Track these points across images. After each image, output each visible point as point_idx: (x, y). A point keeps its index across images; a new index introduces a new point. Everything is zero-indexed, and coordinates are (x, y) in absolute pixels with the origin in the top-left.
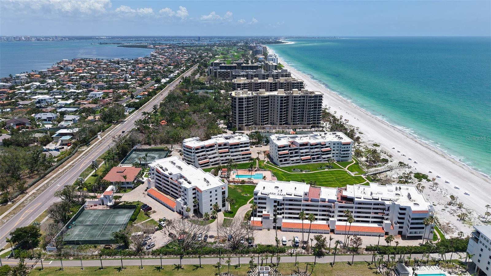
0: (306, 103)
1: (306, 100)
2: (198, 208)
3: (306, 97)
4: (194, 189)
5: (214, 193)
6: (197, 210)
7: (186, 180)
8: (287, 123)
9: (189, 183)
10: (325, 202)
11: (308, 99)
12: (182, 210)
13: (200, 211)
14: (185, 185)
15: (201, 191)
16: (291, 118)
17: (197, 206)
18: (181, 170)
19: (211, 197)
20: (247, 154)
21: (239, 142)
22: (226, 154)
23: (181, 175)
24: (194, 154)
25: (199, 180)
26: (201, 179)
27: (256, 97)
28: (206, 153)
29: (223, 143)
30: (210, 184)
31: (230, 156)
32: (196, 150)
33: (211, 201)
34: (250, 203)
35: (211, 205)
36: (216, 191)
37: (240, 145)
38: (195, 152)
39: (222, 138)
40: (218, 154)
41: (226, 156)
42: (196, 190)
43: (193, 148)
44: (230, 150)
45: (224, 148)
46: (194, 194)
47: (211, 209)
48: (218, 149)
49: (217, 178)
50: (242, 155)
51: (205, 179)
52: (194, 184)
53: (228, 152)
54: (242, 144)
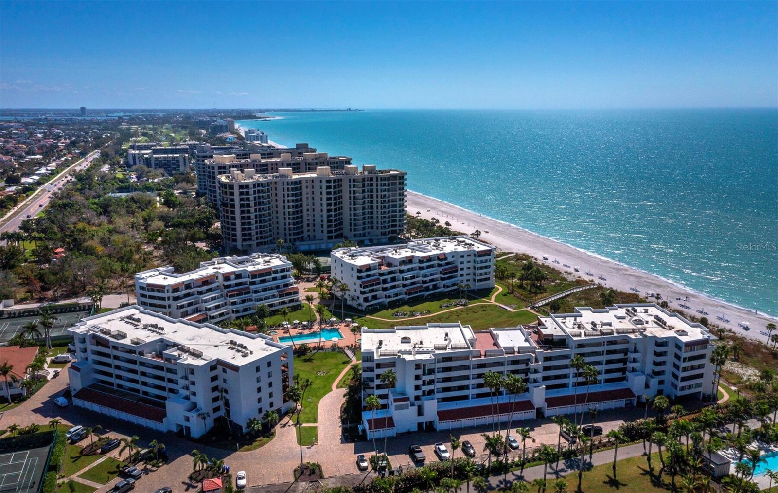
0: (377, 191)
1: (375, 185)
2: (228, 411)
3: (375, 179)
4: (212, 368)
6: (225, 417)
7: (183, 349)
8: (342, 234)
10: (514, 353)
11: (379, 182)
12: (185, 424)
13: (232, 418)
14: (187, 360)
15: (236, 369)
16: (351, 224)
17: (225, 408)
18: (160, 331)
19: (258, 380)
20: (290, 294)
21: (271, 268)
22: (244, 297)
23: (165, 342)
24: (171, 302)
25: (216, 346)
26: (222, 344)
27: (276, 183)
28: (197, 298)
29: (234, 273)
30: (251, 353)
31: (252, 301)
32: (173, 292)
33: (259, 390)
34: (338, 387)
35: (260, 400)
36: (269, 364)
37: (273, 276)
38: (171, 298)
39: (225, 264)
40: (225, 299)
41: (243, 301)
42: (220, 368)
43: (167, 290)
44: (252, 287)
45: (237, 285)
46: (214, 379)
47: (260, 410)
48: (223, 287)
49: (259, 339)
50: (280, 296)
51: (232, 342)
52: (211, 354)
53: (249, 293)
54: (276, 272)
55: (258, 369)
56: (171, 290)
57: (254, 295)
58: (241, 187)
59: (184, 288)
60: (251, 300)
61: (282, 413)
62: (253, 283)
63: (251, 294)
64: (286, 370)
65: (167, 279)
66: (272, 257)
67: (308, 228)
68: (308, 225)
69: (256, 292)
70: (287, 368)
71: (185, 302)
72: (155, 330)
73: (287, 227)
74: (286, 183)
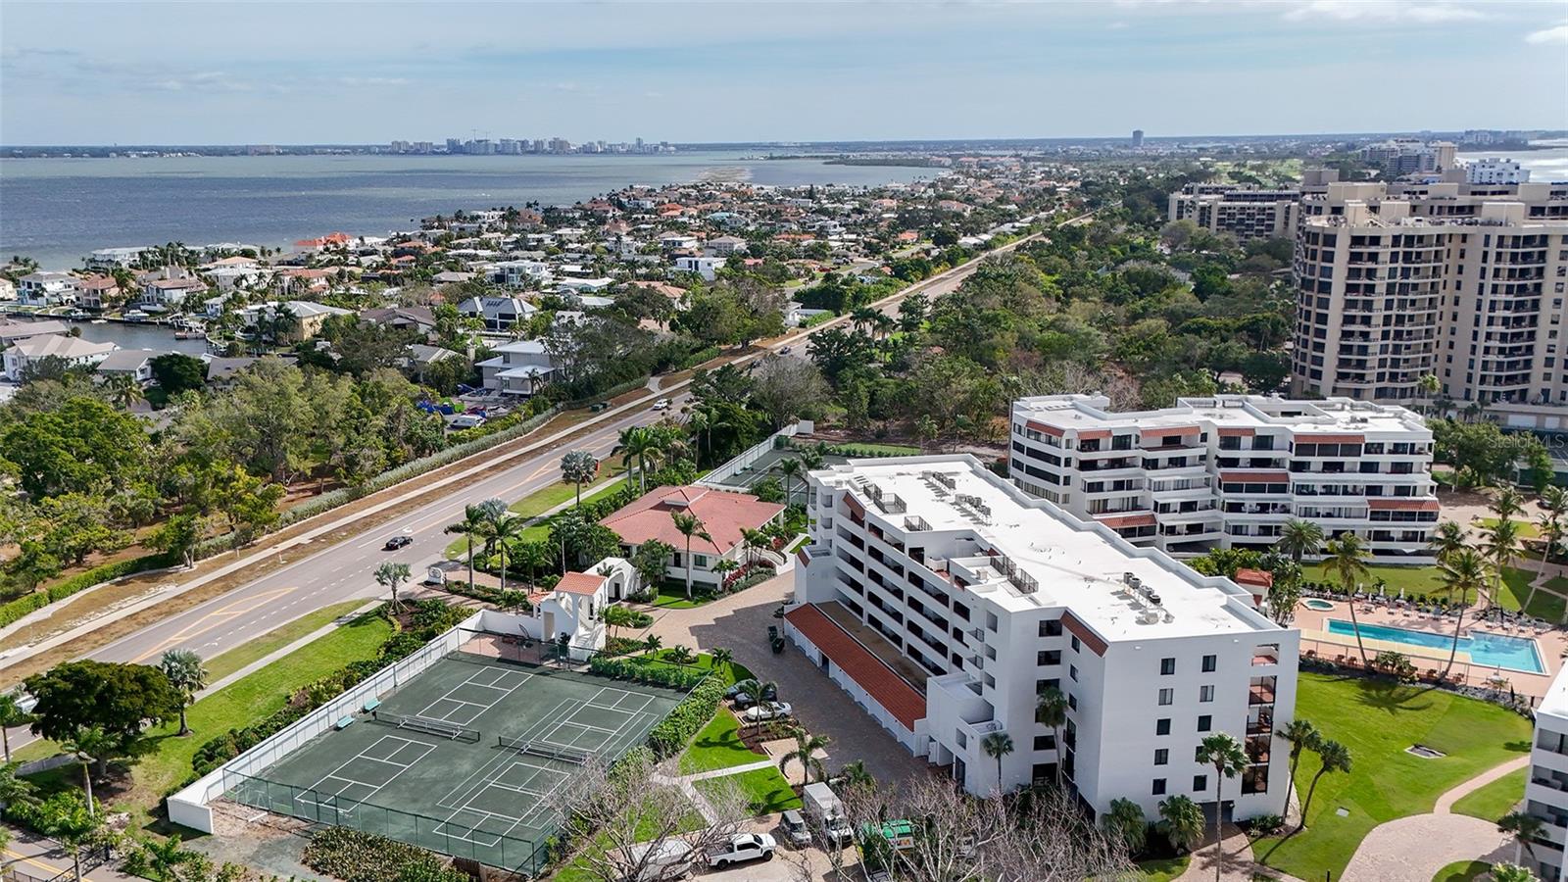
2: (1070, 757)
4: (1050, 628)
5: (1188, 678)
6: (1060, 770)
7: (1003, 567)
9: (1022, 586)
12: (957, 751)
13: (1078, 780)
14: (995, 591)
15: (1099, 645)
17: (1063, 746)
18: (981, 516)
19: (1165, 697)
20: (1410, 516)
21: (1362, 437)
22: (1267, 497)
23: (977, 541)
24: (1072, 471)
25: (1088, 579)
26: (1105, 578)
27: (1464, 238)
28: (1140, 474)
29: (1250, 431)
30: (1168, 618)
31: (1288, 512)
32: (1082, 449)
33: (1164, 727)
34: (1455, 809)
35: (1161, 757)
36: (1209, 664)
37: (1365, 458)
38: (1075, 464)
39: (1241, 411)
40: (1214, 492)
41: (1264, 508)
42: (1067, 634)
43: (1068, 441)
44: (1295, 477)
45: (1255, 462)
46: (1049, 658)
47: (1159, 786)
48: (1216, 461)
49: (1216, 591)
50: (1375, 516)
51: (1131, 580)
52: (1056, 594)
53: (1283, 489)
54: (1377, 448)
55: (1167, 666)
56: (1077, 443)
57: (1298, 498)
58: (1357, 240)
59: (1110, 447)
60: (1286, 510)
61: (1234, 820)
62: (1298, 467)
63: (1289, 495)
64: (1267, 697)
65: (1080, 418)
66: (1383, 411)
67: (1548, 370)
68: (1549, 362)
69: (1304, 490)
70: (1273, 692)
71: (1107, 476)
72: (974, 510)
73: (1480, 357)
74: (1494, 241)
